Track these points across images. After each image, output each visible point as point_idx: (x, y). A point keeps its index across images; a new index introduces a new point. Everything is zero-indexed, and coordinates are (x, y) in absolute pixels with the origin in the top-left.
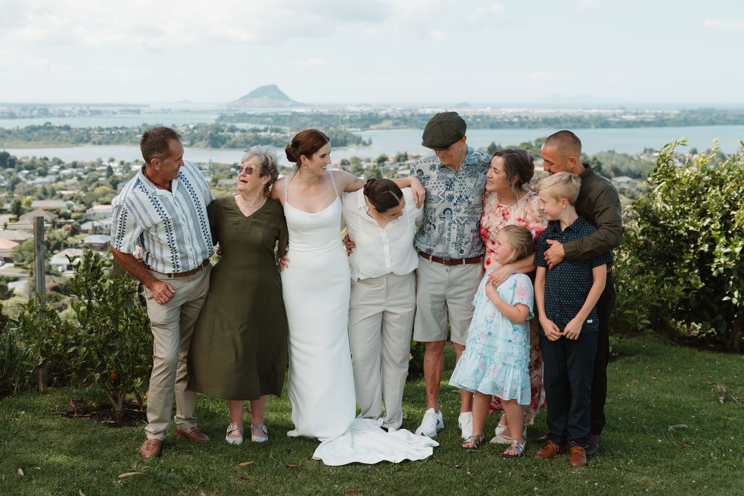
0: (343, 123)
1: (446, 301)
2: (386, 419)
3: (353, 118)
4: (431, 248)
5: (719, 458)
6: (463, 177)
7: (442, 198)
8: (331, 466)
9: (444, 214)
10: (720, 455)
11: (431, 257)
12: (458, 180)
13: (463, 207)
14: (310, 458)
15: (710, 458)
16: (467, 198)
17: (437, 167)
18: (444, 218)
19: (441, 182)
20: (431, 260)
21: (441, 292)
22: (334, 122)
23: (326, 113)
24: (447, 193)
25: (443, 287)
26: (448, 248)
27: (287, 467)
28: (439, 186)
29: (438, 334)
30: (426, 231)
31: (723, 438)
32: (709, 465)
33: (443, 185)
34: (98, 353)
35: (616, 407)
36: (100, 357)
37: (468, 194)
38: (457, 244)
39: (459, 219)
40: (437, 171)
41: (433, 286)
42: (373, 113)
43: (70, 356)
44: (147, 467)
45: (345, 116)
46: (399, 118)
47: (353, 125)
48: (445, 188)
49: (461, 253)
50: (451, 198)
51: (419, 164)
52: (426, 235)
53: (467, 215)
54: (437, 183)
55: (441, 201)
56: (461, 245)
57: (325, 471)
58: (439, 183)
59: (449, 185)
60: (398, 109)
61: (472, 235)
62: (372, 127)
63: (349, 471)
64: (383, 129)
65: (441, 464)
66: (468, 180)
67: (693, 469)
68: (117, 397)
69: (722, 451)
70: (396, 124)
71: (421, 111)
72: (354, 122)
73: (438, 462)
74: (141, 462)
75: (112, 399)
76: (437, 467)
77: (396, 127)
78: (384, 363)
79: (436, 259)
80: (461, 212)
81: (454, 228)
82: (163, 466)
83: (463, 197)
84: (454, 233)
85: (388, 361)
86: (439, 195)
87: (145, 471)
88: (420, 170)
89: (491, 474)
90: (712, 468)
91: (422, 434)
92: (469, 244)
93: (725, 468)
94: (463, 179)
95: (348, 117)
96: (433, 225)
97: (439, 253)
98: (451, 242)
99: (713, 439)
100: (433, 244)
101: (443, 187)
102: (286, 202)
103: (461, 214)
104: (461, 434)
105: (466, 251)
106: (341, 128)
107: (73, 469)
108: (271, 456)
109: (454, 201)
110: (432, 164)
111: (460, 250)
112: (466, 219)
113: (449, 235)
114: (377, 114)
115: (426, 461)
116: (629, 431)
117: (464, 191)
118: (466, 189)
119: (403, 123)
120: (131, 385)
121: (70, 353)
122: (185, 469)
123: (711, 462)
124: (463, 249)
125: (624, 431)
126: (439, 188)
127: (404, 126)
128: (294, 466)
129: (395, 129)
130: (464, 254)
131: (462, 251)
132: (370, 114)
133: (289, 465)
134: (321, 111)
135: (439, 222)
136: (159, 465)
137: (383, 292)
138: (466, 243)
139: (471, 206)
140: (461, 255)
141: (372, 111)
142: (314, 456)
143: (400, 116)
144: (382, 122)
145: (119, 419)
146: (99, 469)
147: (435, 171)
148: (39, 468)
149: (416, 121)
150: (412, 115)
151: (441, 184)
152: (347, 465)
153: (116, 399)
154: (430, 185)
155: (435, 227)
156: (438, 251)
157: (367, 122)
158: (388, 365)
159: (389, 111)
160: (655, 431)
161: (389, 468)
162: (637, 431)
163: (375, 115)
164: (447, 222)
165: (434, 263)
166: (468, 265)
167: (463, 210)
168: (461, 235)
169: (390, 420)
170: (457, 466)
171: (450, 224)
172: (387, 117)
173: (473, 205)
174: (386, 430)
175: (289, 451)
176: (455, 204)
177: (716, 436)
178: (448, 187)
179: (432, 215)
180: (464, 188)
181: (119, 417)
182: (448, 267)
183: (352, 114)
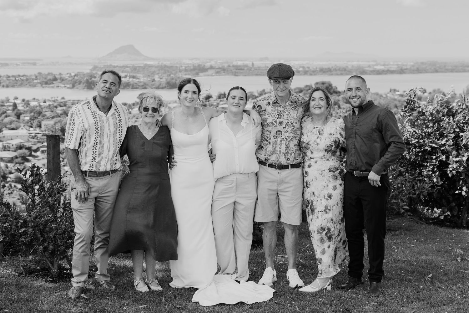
0: (180, 71)
1: (278, 194)
2: (238, 275)
3: (187, 68)
4: (268, 157)
5: (461, 297)
6: (289, 110)
7: (275, 123)
8: (205, 306)
9: (276, 134)
10: (462, 295)
11: (267, 164)
12: (286, 111)
13: (289, 129)
14: (190, 301)
15: (455, 297)
16: (292, 123)
17: (271, 103)
18: (277, 137)
19: (274, 113)
20: (267, 166)
21: (275, 188)
22: (174, 71)
23: (168, 65)
24: (279, 120)
25: (276, 184)
26: (279, 157)
27: (175, 307)
28: (273, 115)
29: (273, 216)
30: (264, 147)
31: (463, 284)
32: (455, 302)
33: (276, 115)
34: (41, 232)
35: (390, 265)
36: (42, 235)
37: (292, 121)
38: (286, 154)
39: (287, 137)
40: (271, 105)
41: (270, 184)
42: (201, 65)
43: (22, 235)
44: (80, 309)
45: (182, 67)
46: (219, 68)
47: (187, 73)
48: (277, 117)
49: (288, 160)
50: (281, 123)
51: (259, 102)
52: (264, 150)
53: (292, 135)
54: (271, 113)
55: (275, 125)
56: (288, 155)
57: (201, 310)
58: (273, 114)
59: (280, 115)
60: (219, 61)
61: (295, 148)
62: (201, 74)
63: (217, 309)
64: (209, 76)
65: (278, 304)
66: (292, 112)
67: (445, 305)
68: (54, 262)
69: (463, 293)
70: (217, 73)
71: (235, 63)
72: (188, 71)
73: (276, 303)
74: (76, 305)
75: (50, 264)
76: (276, 306)
77: (217, 74)
78: (236, 236)
79: (271, 166)
80: (288, 133)
81: (284, 143)
82: (91, 308)
83: (290, 123)
84: (284, 147)
85: (238, 236)
86: (273, 122)
87: (79, 311)
88: (260, 106)
89: (313, 309)
90: (457, 304)
91: (264, 284)
92: (293, 154)
93: (466, 304)
94: (289, 111)
95: (184, 67)
96: (269, 142)
97: (274, 161)
98: (281, 153)
99: (456, 285)
100: (269, 154)
101: (276, 116)
102: (172, 128)
103: (288, 134)
104: (289, 284)
105: (291, 159)
106: (179, 75)
107: (30, 310)
108: (163, 300)
109: (284, 125)
110: (267, 101)
111: (287, 158)
112: (292, 137)
113: (280, 148)
114: (204, 65)
115: (268, 302)
116: (400, 281)
117: (290, 119)
118: (291, 118)
119: (223, 72)
120: (65, 254)
121: (22, 232)
122: (106, 310)
123: (456, 300)
124: (289, 157)
125: (397, 281)
126: (273, 117)
127: (223, 74)
128: (180, 306)
129: (217, 75)
130: (290, 161)
131: (288, 159)
132: (199, 65)
133: (177, 306)
134: (164, 63)
135: (272, 140)
136: (88, 307)
137: (234, 188)
138: (291, 154)
139: (295, 129)
140: (287, 161)
141: (200, 63)
142: (193, 300)
143: (220, 66)
144: (207, 71)
145: (55, 278)
146: (48, 311)
147: (270, 106)
148: (7, 311)
149: (231, 70)
150: (229, 66)
151: (274, 114)
152: (216, 305)
153: (53, 264)
154: (267, 115)
155: (270, 144)
156: (273, 160)
157: (197, 71)
158: (239, 238)
159: (213, 63)
160: (417, 280)
161: (244, 307)
162: (405, 280)
163: (203, 66)
164: (279, 140)
165: (269, 168)
166: (292, 169)
167: (290, 132)
168: (288, 148)
169: (241, 275)
170: (289, 305)
171: (281, 141)
172: (211, 68)
173: (295, 128)
174: (239, 282)
175: (175, 297)
176: (284, 128)
177: (457, 283)
178: (279, 116)
179: (268, 135)
180: (289, 117)
181: (55, 276)
182: (279, 171)
183: (187, 66)
